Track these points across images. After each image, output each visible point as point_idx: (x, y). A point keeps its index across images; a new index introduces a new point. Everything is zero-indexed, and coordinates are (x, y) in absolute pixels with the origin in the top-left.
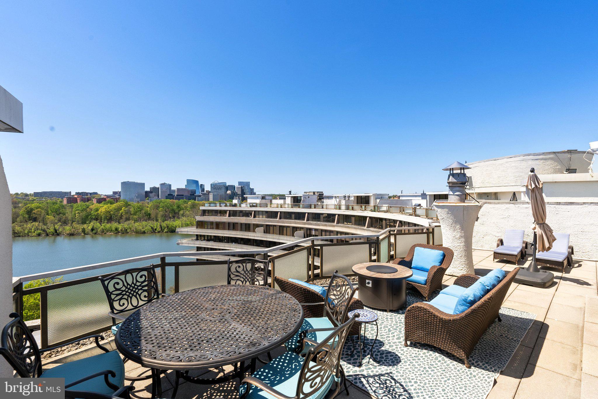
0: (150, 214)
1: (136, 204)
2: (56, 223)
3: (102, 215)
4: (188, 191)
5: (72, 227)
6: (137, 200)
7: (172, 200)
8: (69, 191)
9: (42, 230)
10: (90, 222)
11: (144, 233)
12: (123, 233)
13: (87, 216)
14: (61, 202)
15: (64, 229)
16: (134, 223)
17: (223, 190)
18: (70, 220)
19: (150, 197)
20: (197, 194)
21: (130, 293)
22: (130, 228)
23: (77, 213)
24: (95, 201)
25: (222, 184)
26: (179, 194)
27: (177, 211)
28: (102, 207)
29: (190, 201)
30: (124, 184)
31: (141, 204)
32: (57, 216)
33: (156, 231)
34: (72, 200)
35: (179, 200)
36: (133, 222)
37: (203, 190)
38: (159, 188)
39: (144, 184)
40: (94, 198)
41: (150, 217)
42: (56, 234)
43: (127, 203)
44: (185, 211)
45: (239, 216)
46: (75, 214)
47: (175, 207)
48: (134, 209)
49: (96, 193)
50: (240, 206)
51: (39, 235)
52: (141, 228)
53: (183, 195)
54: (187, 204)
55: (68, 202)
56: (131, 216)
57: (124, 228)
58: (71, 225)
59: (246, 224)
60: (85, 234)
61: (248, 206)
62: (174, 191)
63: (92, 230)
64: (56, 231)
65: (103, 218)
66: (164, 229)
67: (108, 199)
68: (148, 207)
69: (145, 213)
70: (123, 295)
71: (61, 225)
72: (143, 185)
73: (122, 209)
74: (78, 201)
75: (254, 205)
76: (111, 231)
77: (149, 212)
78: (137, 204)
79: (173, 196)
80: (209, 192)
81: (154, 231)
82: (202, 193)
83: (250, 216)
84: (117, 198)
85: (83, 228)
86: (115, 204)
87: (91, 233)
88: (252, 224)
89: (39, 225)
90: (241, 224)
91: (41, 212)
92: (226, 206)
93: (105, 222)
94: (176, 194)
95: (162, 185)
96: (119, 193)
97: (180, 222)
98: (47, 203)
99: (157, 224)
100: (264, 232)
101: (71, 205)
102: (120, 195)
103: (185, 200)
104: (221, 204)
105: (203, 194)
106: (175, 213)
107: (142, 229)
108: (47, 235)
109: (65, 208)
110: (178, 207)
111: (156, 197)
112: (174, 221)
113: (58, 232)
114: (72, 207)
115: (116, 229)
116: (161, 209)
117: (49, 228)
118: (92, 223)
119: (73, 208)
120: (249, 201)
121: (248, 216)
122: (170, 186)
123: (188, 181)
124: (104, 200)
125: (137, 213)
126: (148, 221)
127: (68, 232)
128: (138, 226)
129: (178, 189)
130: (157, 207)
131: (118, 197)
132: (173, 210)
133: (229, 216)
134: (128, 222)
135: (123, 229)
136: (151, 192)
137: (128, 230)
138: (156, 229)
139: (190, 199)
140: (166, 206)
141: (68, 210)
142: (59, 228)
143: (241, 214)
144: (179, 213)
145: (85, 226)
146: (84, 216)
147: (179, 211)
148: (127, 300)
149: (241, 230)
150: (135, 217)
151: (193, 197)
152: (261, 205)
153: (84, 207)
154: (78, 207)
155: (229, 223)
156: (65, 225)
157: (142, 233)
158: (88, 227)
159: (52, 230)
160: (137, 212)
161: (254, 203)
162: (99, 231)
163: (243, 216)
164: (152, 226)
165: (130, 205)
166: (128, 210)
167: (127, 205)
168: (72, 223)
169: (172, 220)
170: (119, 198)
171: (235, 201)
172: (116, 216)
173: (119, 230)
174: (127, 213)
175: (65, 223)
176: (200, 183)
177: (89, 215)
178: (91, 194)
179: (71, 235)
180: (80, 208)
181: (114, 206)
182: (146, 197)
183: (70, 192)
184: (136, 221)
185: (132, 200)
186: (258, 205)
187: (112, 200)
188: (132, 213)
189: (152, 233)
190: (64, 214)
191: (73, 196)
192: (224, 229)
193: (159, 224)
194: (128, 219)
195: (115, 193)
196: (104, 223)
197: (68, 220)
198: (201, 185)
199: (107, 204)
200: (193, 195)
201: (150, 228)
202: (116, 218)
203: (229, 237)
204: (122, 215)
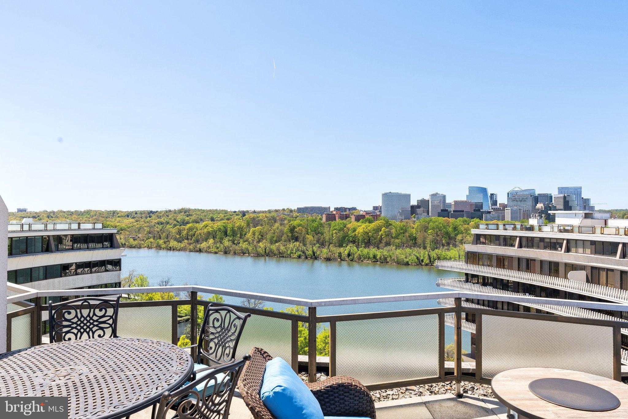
0: (415, 239)
1: (398, 223)
2: (315, 244)
3: (360, 237)
4: (471, 204)
5: (328, 250)
6: (400, 218)
7: (446, 218)
8: (328, 206)
9: (302, 251)
10: (347, 245)
11: (407, 264)
12: (382, 263)
13: (344, 238)
14: (321, 219)
15: (321, 252)
16: (396, 249)
17: (530, 203)
18: (328, 242)
19: (417, 214)
20: (485, 209)
21: (82, 328)
22: (390, 256)
23: (335, 234)
24: (353, 218)
25: (527, 193)
26: (457, 209)
27: (452, 235)
28: (360, 226)
29: (472, 220)
30: (387, 197)
31: (405, 224)
32: (316, 236)
33: (423, 264)
34: (331, 217)
35: (456, 219)
36: (394, 248)
37: (495, 203)
38: (429, 200)
39: (409, 195)
40: (352, 214)
41: (416, 243)
42: (315, 257)
43: (387, 222)
44: (464, 235)
45: (538, 248)
46: (332, 235)
47: (450, 229)
48: (396, 231)
49: (354, 209)
50: (540, 230)
51: (299, 257)
52: (403, 257)
53: (463, 211)
54: (468, 224)
55: (327, 220)
56: (392, 240)
57: (383, 255)
58: (328, 248)
59: (550, 263)
60: (342, 260)
61: (556, 229)
62: (450, 205)
63: (349, 255)
64: (314, 253)
65: (360, 241)
66: (433, 262)
67: (367, 217)
68: (413, 228)
69: (409, 236)
70: (73, 328)
71: (319, 247)
72: (407, 197)
73: (382, 229)
74: (337, 218)
75: (567, 228)
76: (369, 258)
77: (414, 235)
78: (400, 224)
79: (449, 213)
80: (504, 206)
81: (419, 263)
82: (493, 207)
83: (559, 249)
84: (377, 215)
85: (339, 252)
86: (374, 223)
87: (347, 259)
88: (562, 263)
89: (299, 245)
90: (542, 262)
91: (302, 231)
92: (515, 229)
93: (363, 246)
94: (452, 209)
95: (434, 196)
96: (379, 209)
97: (457, 252)
98: (307, 220)
99: (425, 253)
100: (588, 281)
101: (329, 223)
102: (380, 212)
103: (465, 218)
104: (507, 226)
105: (494, 209)
106: (450, 238)
107: (405, 259)
108: (306, 258)
109: (323, 227)
110: (455, 229)
111: (425, 214)
112: (448, 250)
113: (316, 255)
114: (330, 225)
115: (374, 256)
116: (430, 231)
117: (308, 249)
118: (348, 247)
119: (330, 227)
120: (559, 221)
121: (556, 249)
122: (444, 197)
123: (471, 189)
124: (363, 217)
125: (400, 237)
126: (412, 248)
127: (325, 256)
128: (400, 253)
129: (456, 203)
130: (426, 229)
131: (378, 213)
132: (447, 233)
133: (520, 246)
134: (389, 248)
135: (382, 257)
136: (418, 207)
137: (388, 259)
138: (422, 261)
139: (473, 218)
140: (437, 227)
141: (326, 230)
142: (317, 250)
143: (542, 244)
144: (455, 239)
145: (342, 250)
146: (341, 236)
147: (456, 235)
148: (76, 335)
149: (542, 273)
150: (397, 241)
151: (479, 213)
152: (580, 230)
153: (342, 226)
154: (335, 226)
155: (519, 259)
156: (323, 248)
157: (404, 264)
158: (344, 252)
159: (310, 252)
160: (399, 234)
161: (568, 226)
162: (355, 257)
163: (545, 248)
164: (418, 255)
165: (391, 225)
166: (388, 231)
167: (388, 225)
168: (329, 245)
169: (446, 248)
170: (379, 215)
171: (533, 221)
172: (375, 239)
173: (378, 258)
174: (387, 235)
175: (323, 245)
176: (489, 192)
177: (347, 236)
178: (349, 209)
179: (328, 259)
180: (337, 227)
181: (373, 225)
182: (412, 214)
183: (329, 208)
184: (398, 247)
185: (394, 218)
186: (576, 229)
187: (371, 217)
188: (394, 235)
189: (417, 265)
190: (322, 234)
191: (332, 212)
192: (510, 268)
193: (427, 253)
194: (388, 244)
195: (375, 208)
196: (361, 247)
197: (326, 242)
198: (492, 195)
199: (365, 223)
200: (479, 210)
201: (416, 258)
202: (375, 242)
203: (519, 283)
204: (381, 239)
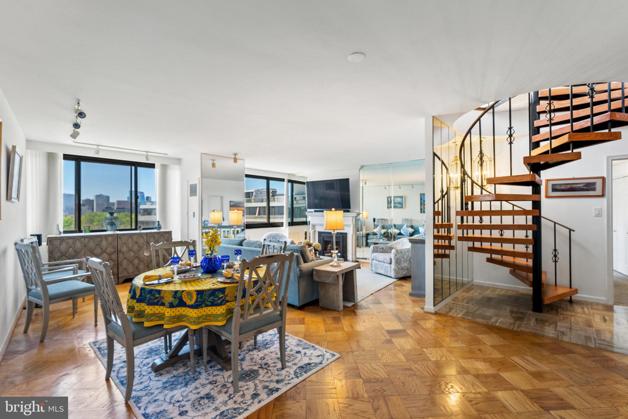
19: (82, 211)
26: (120, 207)
31: (69, 218)
35: (119, 213)
38: (93, 200)
53: (124, 208)
62: (113, 204)
78: (65, 218)
79: (112, 209)
94: (116, 207)
95: (98, 197)
103: (127, 213)
111: (90, 211)
116: (95, 223)
122: (108, 198)
129: (119, 202)
130: (91, 221)
198: (147, 197)
